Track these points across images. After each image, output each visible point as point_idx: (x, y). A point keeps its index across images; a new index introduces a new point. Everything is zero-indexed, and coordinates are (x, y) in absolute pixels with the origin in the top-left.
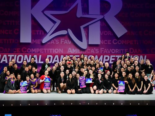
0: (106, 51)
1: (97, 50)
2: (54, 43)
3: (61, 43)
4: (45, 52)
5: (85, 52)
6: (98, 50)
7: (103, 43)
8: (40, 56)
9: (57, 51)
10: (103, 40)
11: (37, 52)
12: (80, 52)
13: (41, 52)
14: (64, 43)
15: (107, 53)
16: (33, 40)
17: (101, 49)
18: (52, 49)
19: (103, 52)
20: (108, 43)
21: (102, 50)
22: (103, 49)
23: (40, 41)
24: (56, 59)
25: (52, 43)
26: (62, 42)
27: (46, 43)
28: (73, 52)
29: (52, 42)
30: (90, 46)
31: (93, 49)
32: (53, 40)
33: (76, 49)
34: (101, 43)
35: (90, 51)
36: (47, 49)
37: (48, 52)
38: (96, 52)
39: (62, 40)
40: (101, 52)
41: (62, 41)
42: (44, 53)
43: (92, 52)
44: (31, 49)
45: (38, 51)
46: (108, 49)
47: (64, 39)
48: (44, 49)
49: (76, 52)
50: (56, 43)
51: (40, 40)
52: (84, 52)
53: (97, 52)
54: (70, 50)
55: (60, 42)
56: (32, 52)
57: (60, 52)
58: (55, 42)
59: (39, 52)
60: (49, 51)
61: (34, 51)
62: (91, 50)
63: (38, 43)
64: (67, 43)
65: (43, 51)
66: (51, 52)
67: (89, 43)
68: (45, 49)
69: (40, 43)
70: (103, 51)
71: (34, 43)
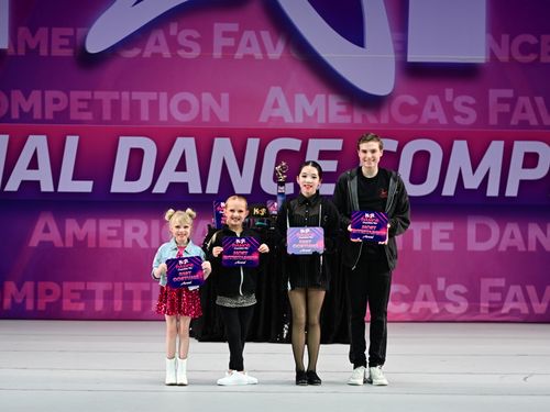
0: (526, 109)
1: (465, 104)
2: (167, 54)
3: (217, 54)
4: (107, 116)
5: (384, 119)
6: (471, 100)
7: (504, 58)
8: (72, 143)
9: (184, 107)
10: (505, 38)
11: (49, 116)
12: (345, 120)
13: (74, 115)
14: (239, 55)
15: (534, 122)
16: (23, 30)
17: (494, 94)
18: (153, 96)
19: (504, 118)
20: (545, 59)
21: (501, 100)
22: (509, 93)
23: (73, 39)
24: (182, 167)
25: (156, 50)
26: (225, 49)
27: (113, 51)
28: (299, 119)
29: (157, 46)
30: (414, 72)
31: (433, 100)
32: (159, 35)
33: (320, 98)
34: (492, 54)
35: (418, 110)
36: (115, 95)
37: (125, 116)
38: (458, 119)
39: (226, 35)
40: (493, 120)
41: (219, 42)
42: (98, 119)
43: (427, 115)
44: (9, 96)
45: (57, 108)
46: (540, 100)
47: (234, 27)
48: (99, 95)
49: (321, 119)
50: (181, 53)
51: (70, 32)
52: (372, 120)
53: (465, 116)
54: (276, 105)
55: (206, 43)
56: (15, 115)
57: (206, 118)
58: (173, 44)
59: (62, 117)
60: (135, 105)
61: (26, 109)
62: (423, 101)
63: (56, 52)
64: (258, 55)
65: (93, 105)
66: (145, 116)
67: (412, 57)
68: (105, 97)
69: (69, 52)
70: (506, 107)
71: (32, 53)
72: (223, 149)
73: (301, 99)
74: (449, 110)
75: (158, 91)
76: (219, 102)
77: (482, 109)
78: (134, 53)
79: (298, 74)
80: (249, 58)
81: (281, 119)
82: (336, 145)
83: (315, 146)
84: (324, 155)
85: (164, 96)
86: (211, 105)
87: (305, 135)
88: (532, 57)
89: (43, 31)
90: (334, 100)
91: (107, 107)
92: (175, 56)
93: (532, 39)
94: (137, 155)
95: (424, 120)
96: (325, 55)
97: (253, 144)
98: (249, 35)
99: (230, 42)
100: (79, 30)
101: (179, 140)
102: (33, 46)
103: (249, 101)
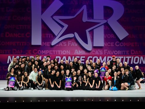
72: (69, 58)
73: (80, 51)
74: (99, 52)
75: (61, 50)
76: (69, 52)
77: (103, 52)
78: (58, 45)
79: (79, 48)
80: (73, 46)
81: (77, 54)
82: (84, 57)
83: (81, 57)
84: (83, 58)
85: (62, 51)
86: (68, 52)
87: (80, 56)
88: (110, 45)
89: (46, 43)
90: (84, 51)
91: (54, 52)
92: (63, 46)
93: (110, 43)
94: (58, 59)
95: (96, 54)
96: (82, 45)
97: (73, 57)
98: (73, 43)
99: (70, 44)
100: (51, 42)
101: (64, 57)
102: (44, 44)
103: (73, 51)
